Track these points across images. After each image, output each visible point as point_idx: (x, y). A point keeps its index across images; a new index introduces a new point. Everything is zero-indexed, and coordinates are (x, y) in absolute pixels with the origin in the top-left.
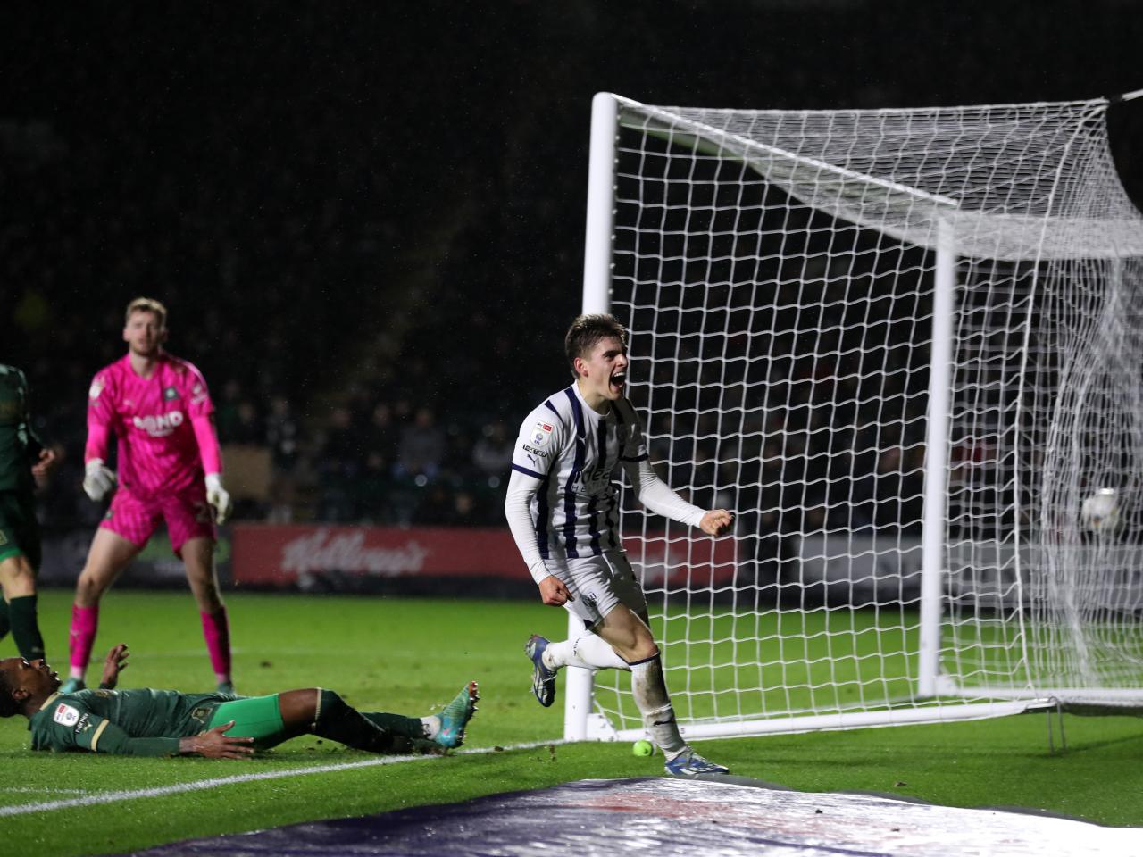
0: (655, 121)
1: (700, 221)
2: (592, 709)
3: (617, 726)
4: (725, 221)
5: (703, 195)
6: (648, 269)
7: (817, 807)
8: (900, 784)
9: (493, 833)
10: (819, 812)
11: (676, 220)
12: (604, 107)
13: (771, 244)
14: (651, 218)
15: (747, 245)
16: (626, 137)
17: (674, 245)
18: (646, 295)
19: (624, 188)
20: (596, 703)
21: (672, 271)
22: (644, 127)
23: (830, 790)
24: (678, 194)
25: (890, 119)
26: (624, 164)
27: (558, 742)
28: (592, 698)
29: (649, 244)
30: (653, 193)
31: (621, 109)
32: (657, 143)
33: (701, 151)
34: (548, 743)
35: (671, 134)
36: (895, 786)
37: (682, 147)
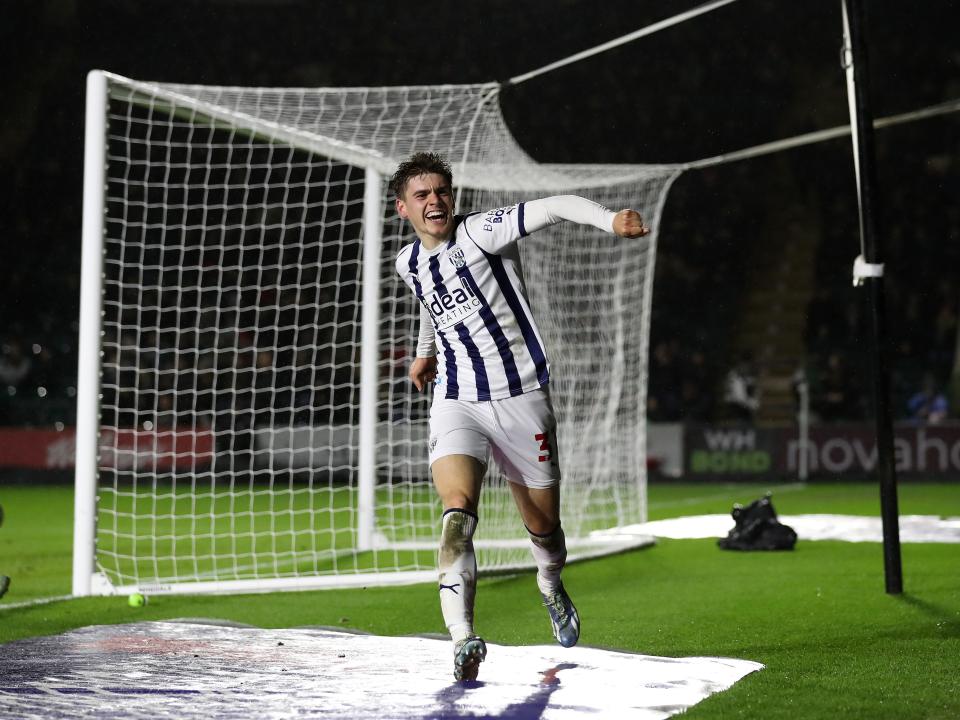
0: (139, 93)
1: (178, 175)
2: (96, 570)
3: (115, 582)
4: (198, 176)
5: (179, 155)
6: (135, 214)
7: (280, 640)
8: (344, 620)
9: (15, 672)
10: (280, 644)
11: (158, 175)
12: (97, 82)
13: (235, 197)
14: (137, 173)
15: (215, 197)
16: (115, 107)
18: (133, 234)
19: (114, 148)
20: (99, 565)
21: (155, 215)
22: (130, 99)
23: (289, 626)
24: (158, 154)
25: (330, 99)
26: (114, 128)
27: (68, 597)
28: (94, 562)
29: (136, 193)
30: (138, 152)
31: (110, 84)
32: (140, 111)
33: (177, 119)
34: (59, 598)
35: (152, 104)
36: (340, 621)
37: (160, 115)
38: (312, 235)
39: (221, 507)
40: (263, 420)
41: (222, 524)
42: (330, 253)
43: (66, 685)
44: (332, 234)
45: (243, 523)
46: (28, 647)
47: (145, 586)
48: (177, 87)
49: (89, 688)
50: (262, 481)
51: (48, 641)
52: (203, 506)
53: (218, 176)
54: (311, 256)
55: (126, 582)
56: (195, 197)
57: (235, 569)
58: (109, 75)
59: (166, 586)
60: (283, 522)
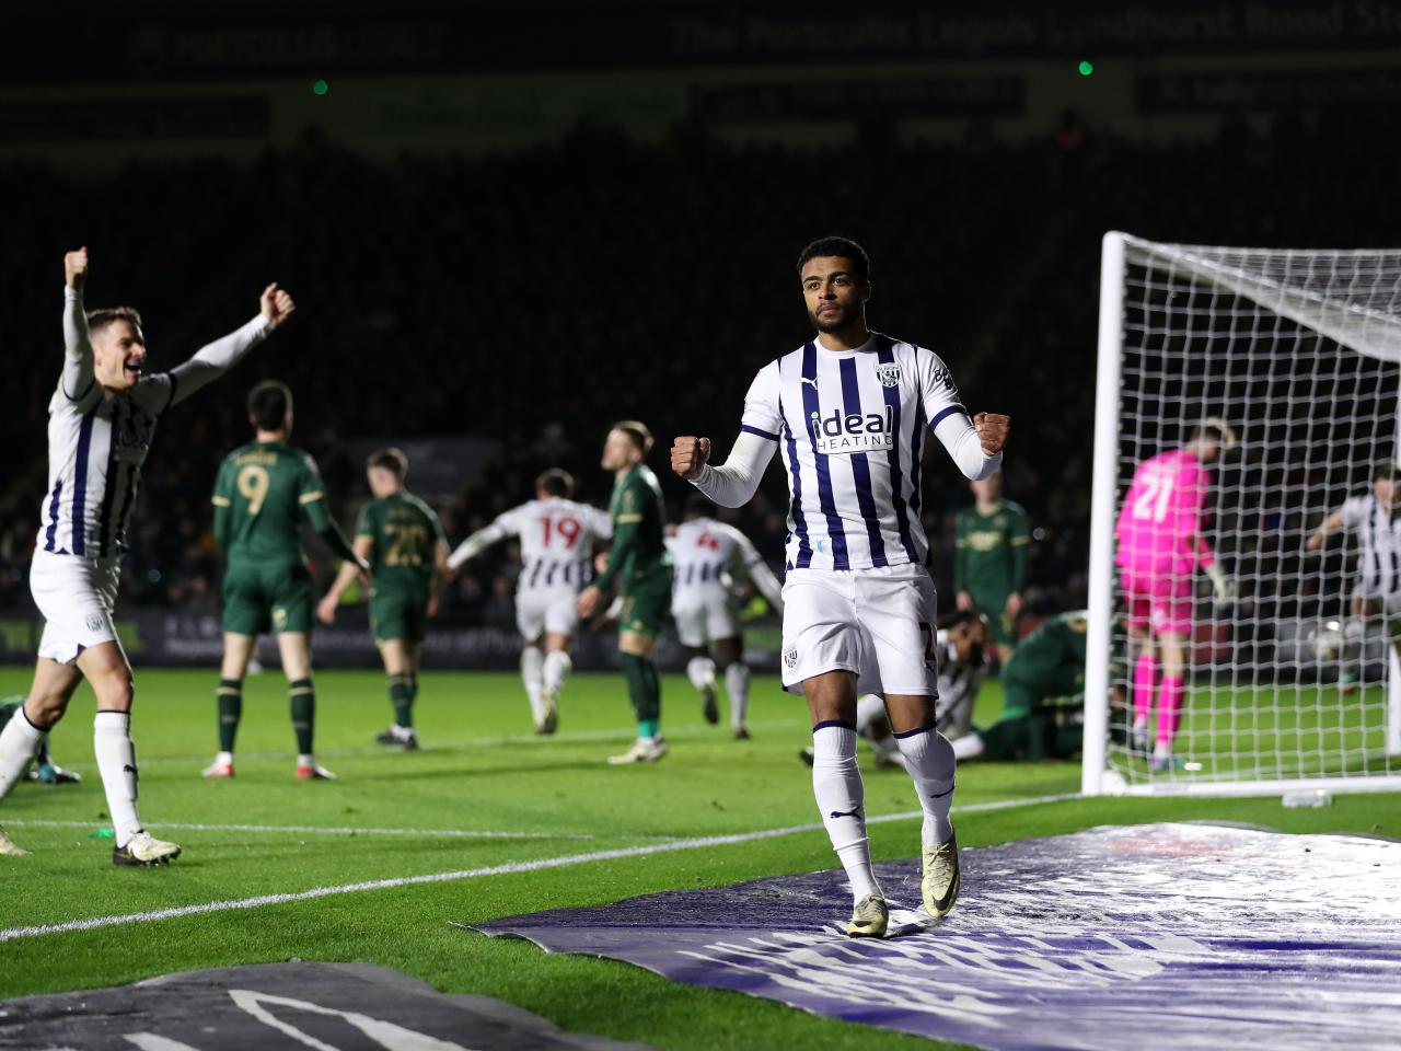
0: (1158, 258)
1: (1198, 345)
2: (1108, 767)
3: (1128, 779)
4: (1220, 345)
5: (1201, 323)
6: (1152, 386)
7: (1307, 847)
8: (1378, 827)
9: (1027, 872)
10: (1308, 851)
11: (1177, 344)
12: (1114, 247)
13: (1261, 367)
14: (1156, 342)
15: (1240, 367)
16: (1134, 272)
17: (1175, 366)
18: (1151, 408)
19: (1132, 315)
20: (1111, 762)
21: (1174, 388)
22: (1149, 263)
23: (1317, 832)
24: (1179, 321)
25: (1365, 263)
26: (1132, 294)
27: (1078, 796)
28: (1107, 759)
29: (1153, 364)
30: (1158, 319)
31: (1128, 247)
32: (1160, 276)
33: (1198, 285)
34: (1069, 796)
35: (1172, 269)
36: (1374, 827)
37: (1182, 281)
38: (1344, 409)
39: (1244, 700)
40: (1289, 610)
41: (1245, 720)
42: (1363, 429)
43: (1080, 886)
44: (1366, 408)
45: (1266, 720)
46: (1038, 847)
47: (1161, 785)
48: (1201, 250)
49: (1106, 891)
50: (1287, 676)
51: (1058, 840)
52: (1223, 700)
53: (1242, 345)
54: (1342, 431)
55: (1141, 781)
56: (1218, 367)
57: (1257, 769)
58: (1127, 237)
59: (1182, 786)
60: (1310, 720)
